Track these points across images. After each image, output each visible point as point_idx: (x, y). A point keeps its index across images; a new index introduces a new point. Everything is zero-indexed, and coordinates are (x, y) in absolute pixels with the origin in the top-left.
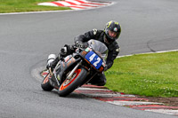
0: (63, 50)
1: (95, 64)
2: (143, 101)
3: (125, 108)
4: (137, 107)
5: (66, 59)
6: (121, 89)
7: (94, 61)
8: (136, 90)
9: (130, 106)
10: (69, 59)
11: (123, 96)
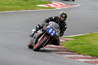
0: (37, 27)
1: (52, 34)
2: (95, 59)
3: (85, 63)
4: (92, 63)
5: (38, 32)
6: (83, 53)
7: (52, 32)
8: (91, 53)
9: (88, 62)
10: (40, 32)
11: (84, 56)
